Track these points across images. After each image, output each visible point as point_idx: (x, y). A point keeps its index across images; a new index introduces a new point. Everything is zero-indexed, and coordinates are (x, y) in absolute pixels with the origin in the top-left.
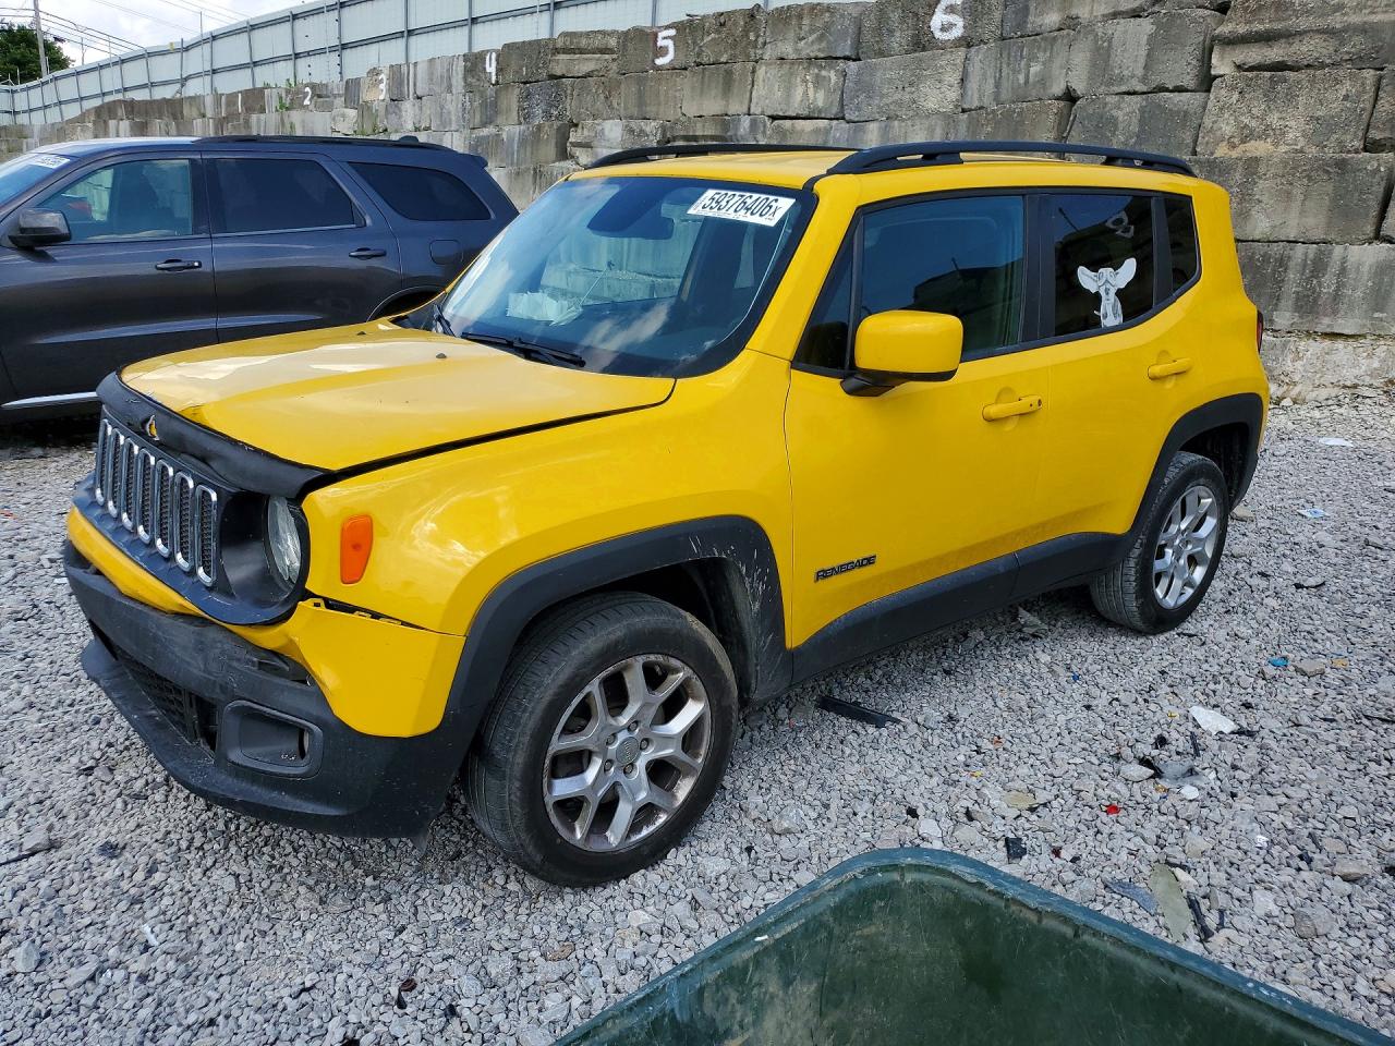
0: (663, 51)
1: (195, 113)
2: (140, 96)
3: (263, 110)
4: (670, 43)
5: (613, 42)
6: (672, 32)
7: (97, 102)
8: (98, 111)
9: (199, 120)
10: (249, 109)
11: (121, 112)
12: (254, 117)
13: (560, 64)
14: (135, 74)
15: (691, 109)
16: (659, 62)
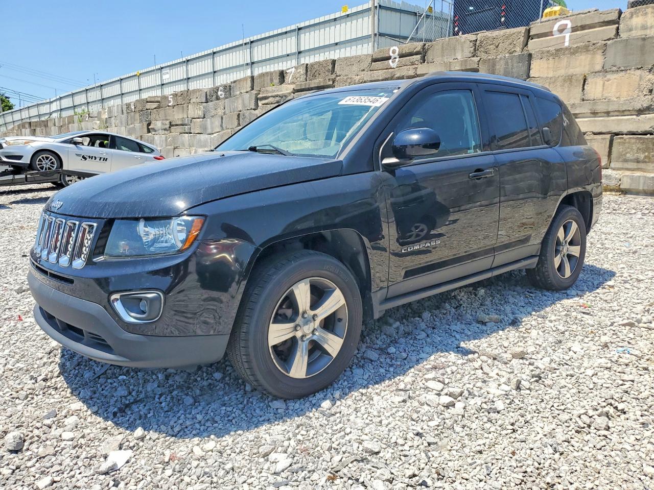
0: (170, 102)
1: (52, 124)
2: (33, 120)
3: (74, 123)
4: (171, 99)
5: (159, 99)
6: (172, 96)
7: (20, 122)
8: (19, 126)
9: (53, 128)
10: (69, 123)
11: (27, 126)
12: (70, 125)
13: (149, 106)
14: (34, 112)
15: (176, 117)
16: (170, 104)
